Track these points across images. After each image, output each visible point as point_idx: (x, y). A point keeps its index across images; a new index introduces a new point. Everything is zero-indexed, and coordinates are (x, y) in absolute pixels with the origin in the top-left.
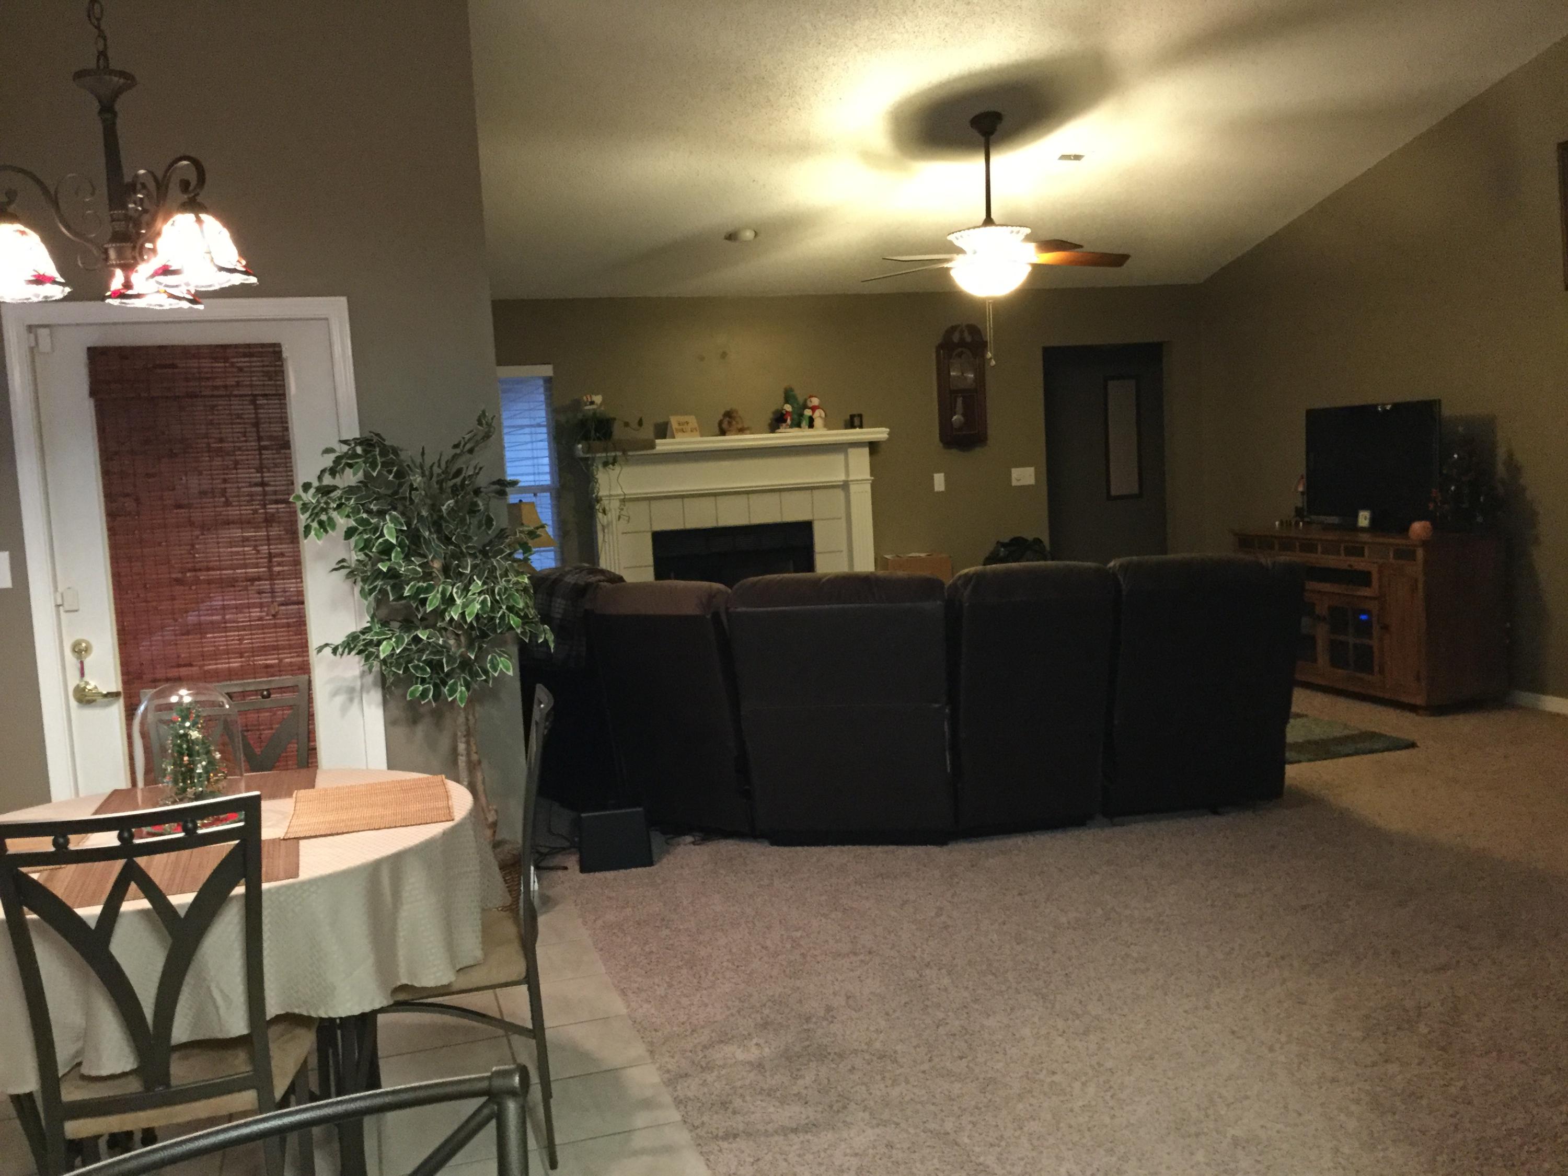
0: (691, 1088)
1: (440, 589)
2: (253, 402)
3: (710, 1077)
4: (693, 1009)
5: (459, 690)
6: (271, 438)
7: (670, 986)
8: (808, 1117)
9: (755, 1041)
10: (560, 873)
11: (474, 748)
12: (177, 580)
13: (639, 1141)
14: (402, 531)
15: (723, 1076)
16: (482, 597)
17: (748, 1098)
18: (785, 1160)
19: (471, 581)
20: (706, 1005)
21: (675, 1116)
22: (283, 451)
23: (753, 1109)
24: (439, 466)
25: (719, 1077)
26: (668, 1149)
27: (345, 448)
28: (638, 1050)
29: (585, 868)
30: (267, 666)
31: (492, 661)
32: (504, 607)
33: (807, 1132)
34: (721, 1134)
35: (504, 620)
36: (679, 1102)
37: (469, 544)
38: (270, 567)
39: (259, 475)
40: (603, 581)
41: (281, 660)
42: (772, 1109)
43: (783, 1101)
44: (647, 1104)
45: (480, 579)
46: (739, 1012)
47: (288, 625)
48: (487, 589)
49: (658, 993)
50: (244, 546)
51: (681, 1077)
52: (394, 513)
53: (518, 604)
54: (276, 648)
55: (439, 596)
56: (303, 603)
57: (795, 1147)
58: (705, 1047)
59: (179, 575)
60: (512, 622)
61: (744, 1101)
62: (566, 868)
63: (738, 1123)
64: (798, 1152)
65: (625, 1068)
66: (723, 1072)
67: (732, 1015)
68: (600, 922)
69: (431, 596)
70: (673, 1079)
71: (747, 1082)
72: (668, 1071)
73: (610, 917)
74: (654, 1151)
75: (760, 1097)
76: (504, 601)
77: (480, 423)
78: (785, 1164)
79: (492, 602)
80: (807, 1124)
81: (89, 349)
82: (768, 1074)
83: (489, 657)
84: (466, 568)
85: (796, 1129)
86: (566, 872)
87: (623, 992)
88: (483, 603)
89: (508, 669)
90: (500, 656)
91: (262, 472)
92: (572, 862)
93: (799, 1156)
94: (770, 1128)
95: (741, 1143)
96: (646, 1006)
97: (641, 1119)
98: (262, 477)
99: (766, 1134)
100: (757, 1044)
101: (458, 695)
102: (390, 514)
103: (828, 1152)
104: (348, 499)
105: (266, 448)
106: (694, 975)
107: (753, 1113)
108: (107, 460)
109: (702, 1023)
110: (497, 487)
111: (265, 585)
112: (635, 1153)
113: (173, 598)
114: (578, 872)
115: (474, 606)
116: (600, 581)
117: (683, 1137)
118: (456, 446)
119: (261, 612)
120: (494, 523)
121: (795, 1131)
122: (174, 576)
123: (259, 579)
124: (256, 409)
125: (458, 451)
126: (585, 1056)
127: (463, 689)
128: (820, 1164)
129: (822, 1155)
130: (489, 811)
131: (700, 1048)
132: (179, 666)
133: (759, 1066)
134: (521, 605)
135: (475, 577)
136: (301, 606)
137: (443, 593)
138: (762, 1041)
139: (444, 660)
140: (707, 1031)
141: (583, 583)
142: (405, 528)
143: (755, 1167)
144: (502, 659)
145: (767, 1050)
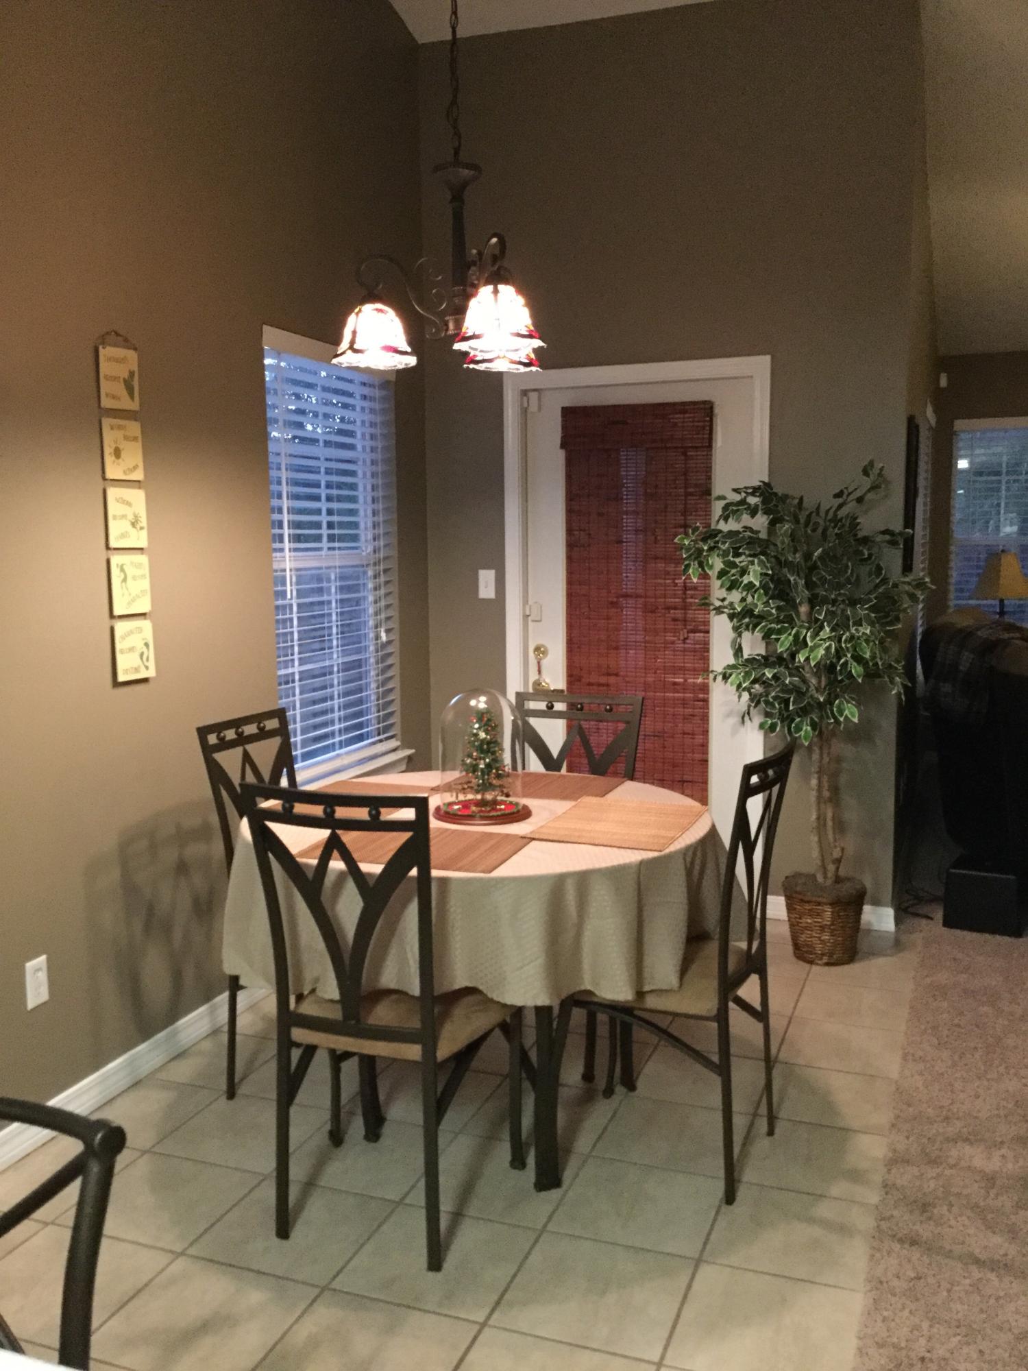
0: (905, 1177)
1: (794, 632)
2: (685, 454)
3: (931, 1172)
4: (962, 1096)
5: (804, 728)
6: (696, 486)
7: (954, 1065)
8: (1006, 1255)
9: (1003, 1151)
10: (924, 921)
11: (826, 785)
12: (612, 603)
13: (824, 1210)
14: (766, 575)
15: (946, 1175)
16: (827, 644)
17: (955, 1210)
18: (949, 1291)
19: (822, 628)
20: (977, 1097)
21: (874, 1197)
22: (704, 497)
23: (953, 1222)
24: (818, 514)
25: (939, 1176)
26: (843, 1230)
27: (737, 498)
28: (883, 1118)
29: (949, 923)
30: (675, 684)
31: (839, 707)
32: (849, 655)
33: (993, 1270)
34: (900, 1235)
35: (846, 668)
36: (887, 1187)
37: (842, 592)
38: (684, 599)
39: (683, 518)
40: (1017, 639)
41: (686, 681)
42: (972, 1231)
43: (991, 1228)
44: (855, 1176)
45: (829, 626)
46: (1006, 1116)
47: (695, 651)
48: (835, 636)
49: (937, 1068)
50: (665, 579)
51: (903, 1161)
52: (762, 557)
53: (865, 653)
54: (683, 669)
55: (791, 638)
56: (708, 632)
57: (968, 1281)
58: (948, 1140)
59: (615, 600)
60: (853, 671)
61: (949, 1211)
62: (932, 919)
63: (925, 1231)
64: (967, 1288)
65: (859, 1131)
66: (948, 1172)
67: (998, 1116)
68: (928, 980)
69: (783, 637)
70: (896, 1160)
71: (965, 1192)
72: (895, 1151)
73: (943, 977)
74: (826, 1224)
75: (969, 1213)
76: (851, 649)
77: (866, 472)
78: (945, 1294)
79: (836, 649)
80: (999, 1261)
81: (563, 408)
82: (993, 1193)
83: (837, 702)
84: (820, 614)
85: (984, 1262)
86: (929, 921)
87: (905, 1057)
88: (828, 649)
89: (853, 716)
90: (848, 702)
91: (685, 516)
92: (939, 915)
93: (967, 1292)
94: (958, 1249)
95: (915, 1254)
96: (917, 1077)
97: (839, 1188)
98: (685, 519)
99: (949, 1255)
100: (1003, 1156)
101: (802, 733)
102: (759, 559)
103: (1001, 1301)
104: (724, 543)
105: (691, 494)
106: (986, 1062)
107: (950, 1227)
108: (571, 500)
109: (961, 1114)
110: (888, 537)
111: (679, 614)
112: (811, 1221)
113: (608, 618)
114: (941, 925)
115: (818, 652)
116: (1013, 638)
117: (866, 1222)
118: (838, 496)
119: (674, 636)
120: (883, 572)
121: (977, 1262)
122: (610, 599)
123: (675, 608)
124: (686, 460)
125: (840, 500)
126: (828, 1105)
127: (809, 728)
128: (982, 1311)
129: (992, 1301)
130: (836, 847)
131: (940, 1138)
132: (609, 675)
133: (990, 1180)
134: (867, 655)
135: (825, 624)
136: (706, 635)
137: (797, 636)
138: (1010, 1155)
139: (792, 699)
140: (959, 1124)
141: (994, 639)
142: (770, 572)
143: (911, 1284)
144: (849, 705)
145: (1010, 1166)
